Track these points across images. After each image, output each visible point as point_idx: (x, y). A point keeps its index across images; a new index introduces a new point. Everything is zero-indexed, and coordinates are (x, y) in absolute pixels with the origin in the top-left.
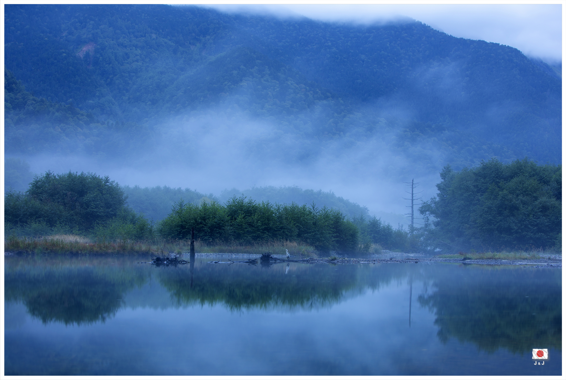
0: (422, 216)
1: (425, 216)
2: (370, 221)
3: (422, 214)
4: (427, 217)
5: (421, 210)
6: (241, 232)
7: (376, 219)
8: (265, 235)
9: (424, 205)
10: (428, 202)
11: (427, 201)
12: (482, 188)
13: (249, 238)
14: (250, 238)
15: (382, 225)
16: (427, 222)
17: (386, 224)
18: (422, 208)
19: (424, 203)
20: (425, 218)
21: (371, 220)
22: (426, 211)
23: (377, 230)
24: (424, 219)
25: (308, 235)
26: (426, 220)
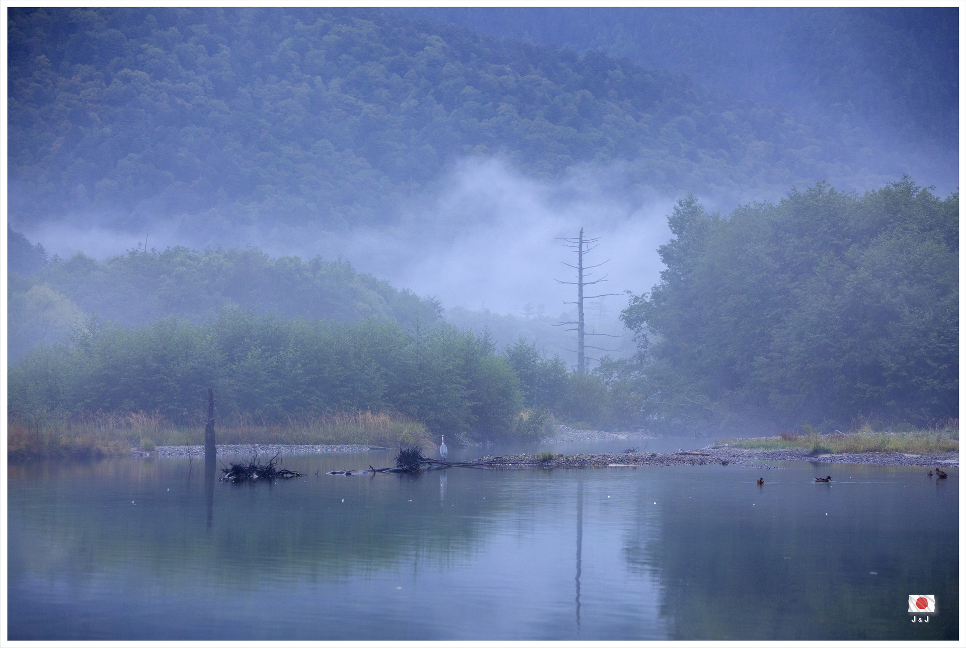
0: (631, 333)
1: (639, 334)
2: (509, 351)
3: (633, 329)
4: (644, 336)
5: (628, 317)
6: (257, 390)
7: (525, 344)
8: (314, 398)
9: (636, 304)
10: (647, 297)
11: (644, 295)
12: (794, 260)
13: (274, 405)
14: (278, 405)
15: (539, 362)
16: (643, 350)
17: (550, 357)
18: (630, 310)
19: (636, 299)
20: (639, 337)
21: (512, 348)
22: (642, 320)
23: (530, 372)
24: (637, 340)
25: (409, 395)
26: (642, 344)
